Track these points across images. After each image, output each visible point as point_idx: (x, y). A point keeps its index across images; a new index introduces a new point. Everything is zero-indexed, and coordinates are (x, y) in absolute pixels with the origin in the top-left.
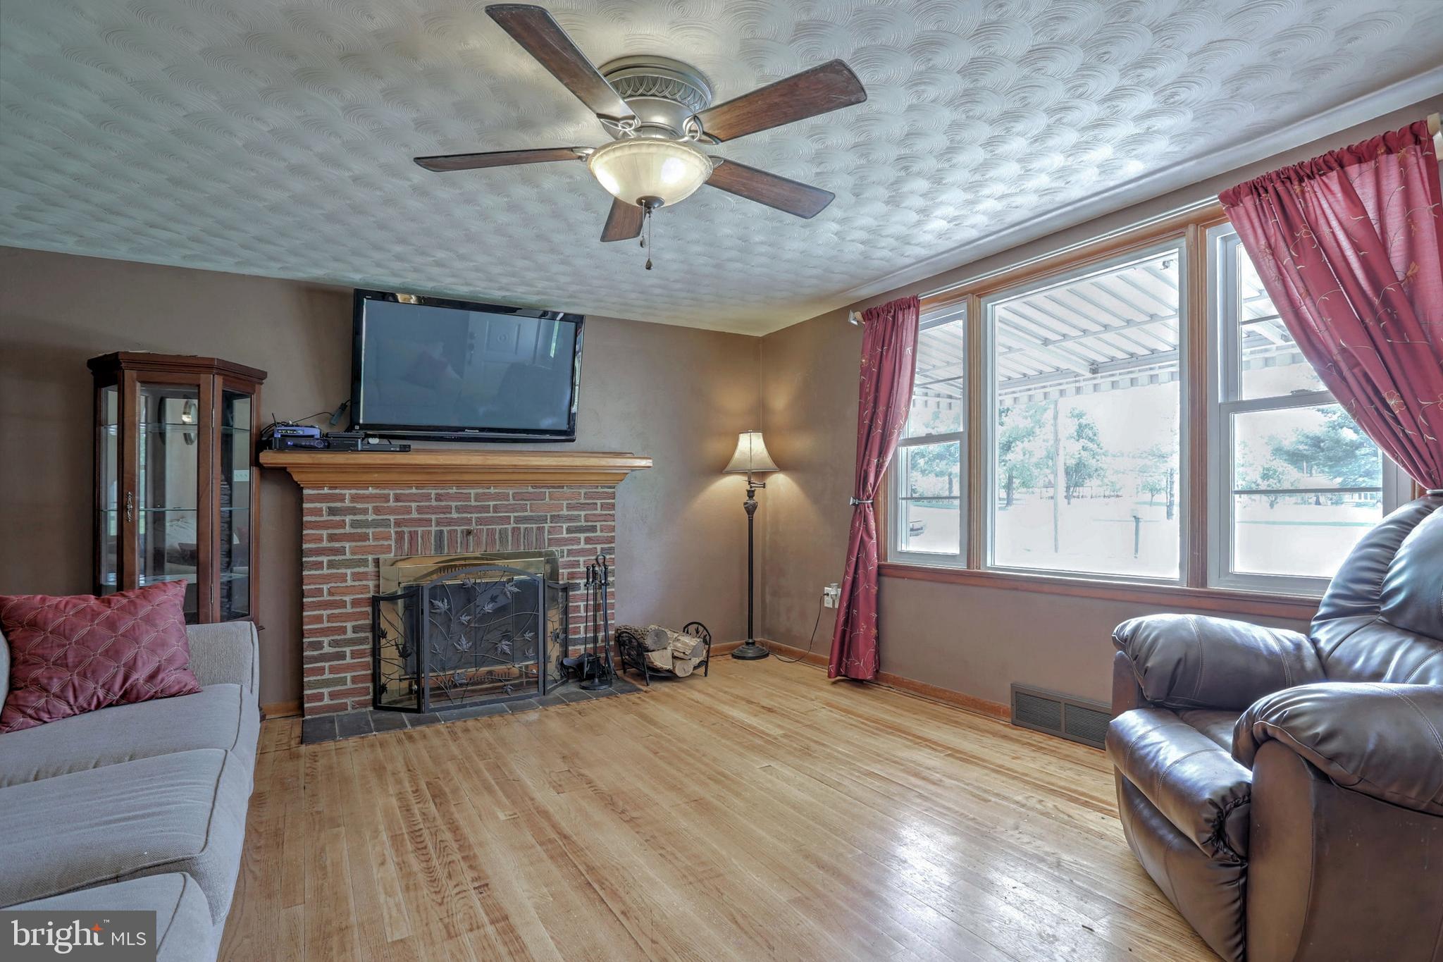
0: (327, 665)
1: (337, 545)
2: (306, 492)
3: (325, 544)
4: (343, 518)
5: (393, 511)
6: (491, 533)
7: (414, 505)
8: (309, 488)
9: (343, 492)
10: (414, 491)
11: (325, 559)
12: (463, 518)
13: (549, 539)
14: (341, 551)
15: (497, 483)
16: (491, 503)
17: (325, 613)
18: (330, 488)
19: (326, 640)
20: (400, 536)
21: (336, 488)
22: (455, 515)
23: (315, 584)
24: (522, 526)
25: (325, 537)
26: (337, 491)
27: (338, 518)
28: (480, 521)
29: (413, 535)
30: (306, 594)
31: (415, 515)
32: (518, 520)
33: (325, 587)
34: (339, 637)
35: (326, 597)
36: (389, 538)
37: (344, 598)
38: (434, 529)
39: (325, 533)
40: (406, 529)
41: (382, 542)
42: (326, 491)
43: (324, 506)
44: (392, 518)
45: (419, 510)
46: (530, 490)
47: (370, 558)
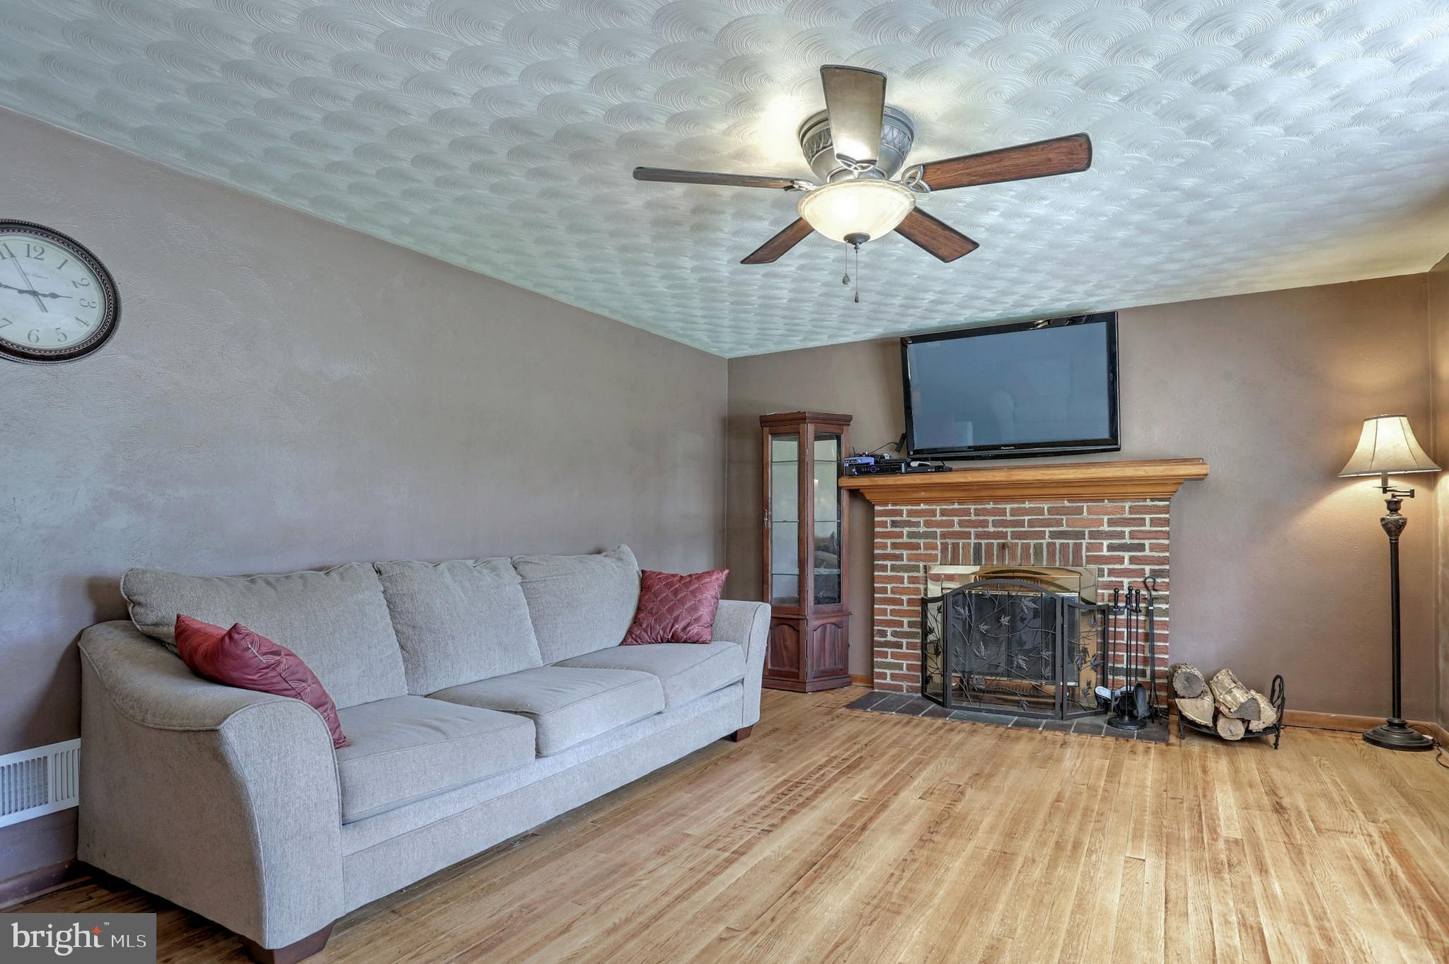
0: (889, 650)
1: (897, 552)
2: (877, 508)
3: (889, 551)
4: (901, 530)
5: (939, 524)
6: (1026, 548)
7: (956, 519)
8: (878, 505)
9: (901, 508)
10: (956, 506)
11: (889, 563)
12: (998, 532)
13: (1087, 556)
14: (900, 557)
15: (1032, 498)
16: (1026, 518)
17: (889, 608)
18: (893, 505)
19: (889, 630)
20: (945, 547)
21: (897, 504)
22: (991, 529)
23: (882, 583)
24: (1058, 542)
25: (889, 545)
26: (898, 507)
27: (898, 530)
28: (1016, 535)
29: (955, 546)
30: (876, 590)
31: (957, 528)
32: (1054, 535)
33: (889, 586)
34: (898, 630)
35: (889, 595)
36: (935, 548)
37: (902, 597)
38: (973, 541)
39: (889, 542)
40: (949, 541)
41: (930, 552)
42: (890, 507)
43: (888, 519)
44: (938, 530)
45: (961, 523)
46: (1066, 503)
47: (921, 564)
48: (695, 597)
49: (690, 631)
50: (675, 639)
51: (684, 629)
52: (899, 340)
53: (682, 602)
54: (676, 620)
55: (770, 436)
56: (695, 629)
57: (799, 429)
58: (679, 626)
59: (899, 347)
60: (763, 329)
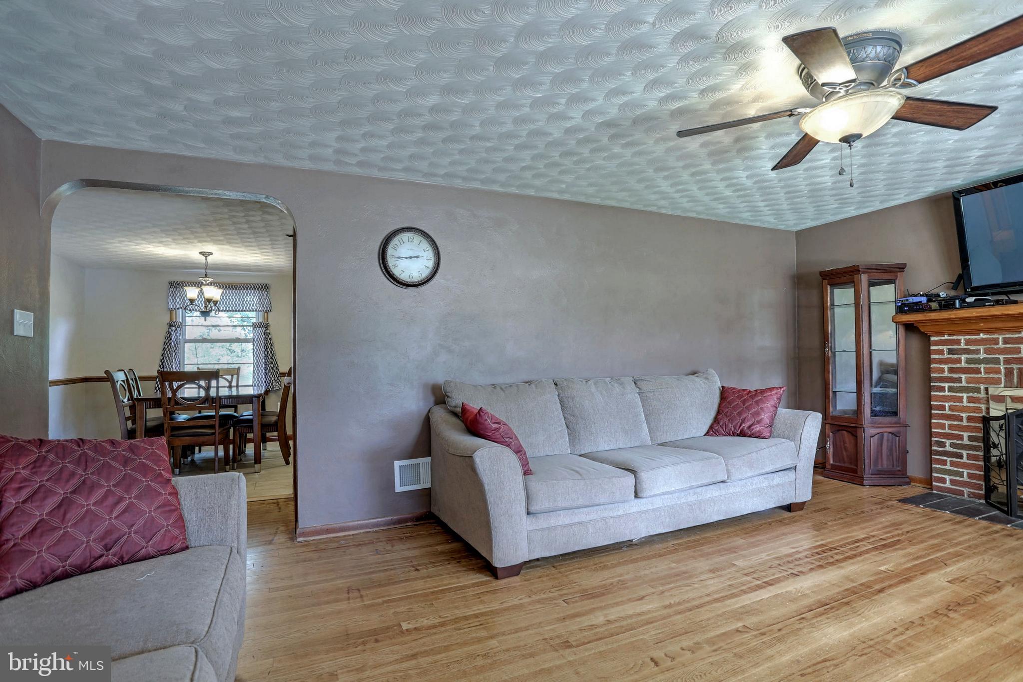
0: (948, 459)
1: (955, 375)
2: (933, 338)
3: (946, 374)
4: (959, 356)
5: (1002, 352)
8: (934, 336)
9: (959, 337)
11: (946, 385)
14: (959, 380)
17: (947, 423)
18: (949, 335)
19: (948, 442)
20: (1009, 371)
21: (954, 335)
23: (939, 401)
25: (946, 370)
26: (955, 337)
27: (955, 356)
30: (933, 407)
33: (947, 405)
34: (957, 442)
35: (947, 412)
36: (999, 373)
37: (961, 414)
39: (946, 367)
40: (1015, 366)
41: (992, 375)
42: (946, 337)
43: (945, 348)
44: (1001, 357)
47: (982, 386)
48: (758, 405)
49: (753, 429)
50: (743, 434)
51: (749, 427)
52: (951, 195)
53: (748, 408)
54: (743, 421)
55: (829, 287)
56: (757, 428)
57: (854, 278)
58: (745, 425)
59: (951, 201)
60: (818, 206)
